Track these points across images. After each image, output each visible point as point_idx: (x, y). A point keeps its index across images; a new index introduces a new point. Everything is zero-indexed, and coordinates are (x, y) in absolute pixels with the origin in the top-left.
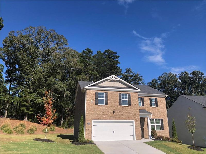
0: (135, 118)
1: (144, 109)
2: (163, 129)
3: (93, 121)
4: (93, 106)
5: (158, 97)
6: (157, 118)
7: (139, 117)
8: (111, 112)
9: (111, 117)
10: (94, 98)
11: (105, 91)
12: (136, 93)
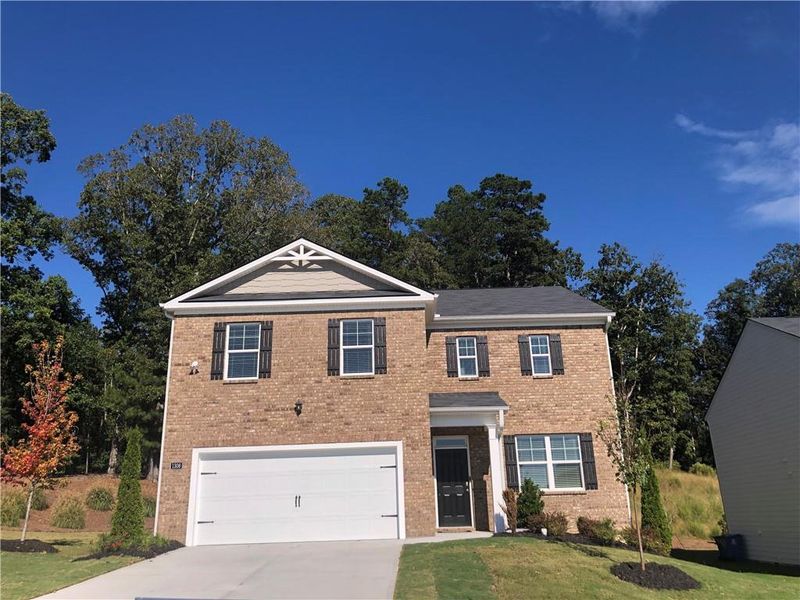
0: (404, 428)
1: (487, 390)
2: (592, 484)
3: (196, 452)
4: (199, 386)
5: (566, 328)
6: (559, 428)
7: (427, 425)
8: (283, 410)
9: (283, 431)
10: (208, 352)
11: (262, 318)
12: (416, 313)
